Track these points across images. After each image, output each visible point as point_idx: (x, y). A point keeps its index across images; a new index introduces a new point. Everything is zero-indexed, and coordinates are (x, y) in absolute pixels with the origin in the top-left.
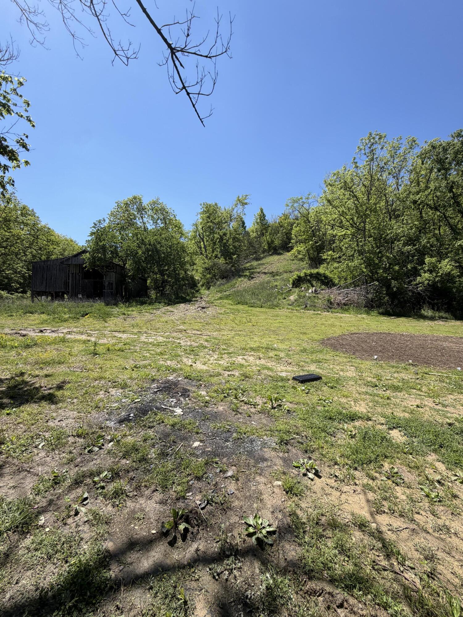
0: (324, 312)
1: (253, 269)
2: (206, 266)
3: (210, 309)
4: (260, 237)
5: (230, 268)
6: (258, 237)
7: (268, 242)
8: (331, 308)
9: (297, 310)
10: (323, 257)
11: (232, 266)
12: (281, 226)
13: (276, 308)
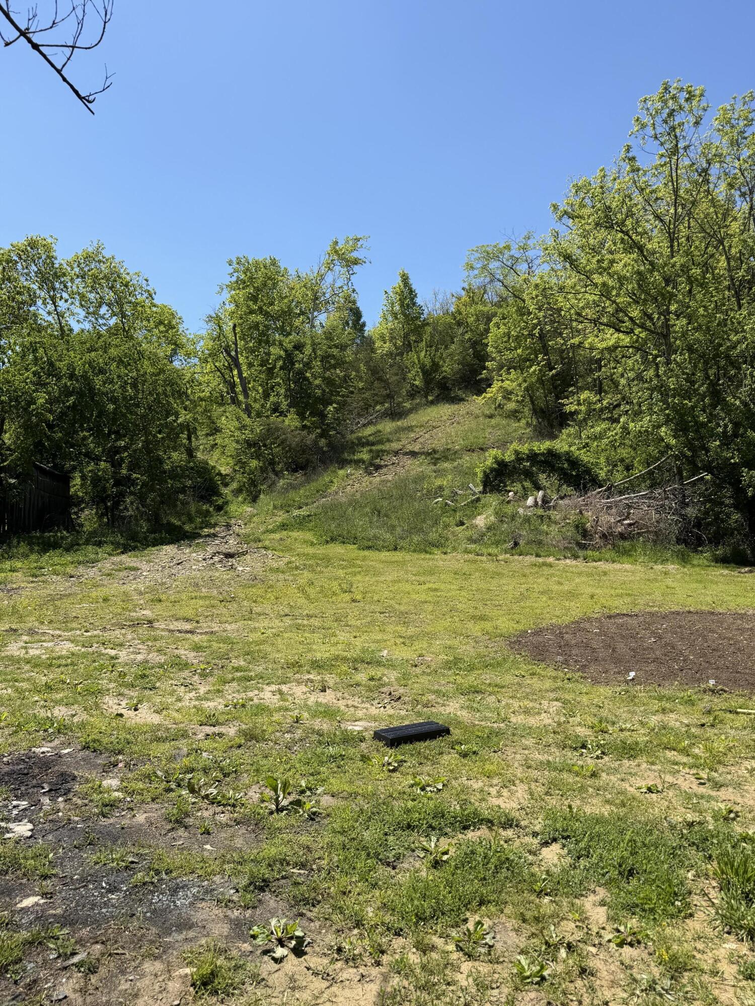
0: (565, 558)
1: (381, 442)
2: (248, 435)
3: (248, 557)
4: (401, 354)
5: (315, 442)
6: (398, 355)
7: (422, 368)
8: (583, 547)
9: (490, 555)
10: (567, 409)
11: (322, 436)
12: (459, 324)
13: (435, 551)
